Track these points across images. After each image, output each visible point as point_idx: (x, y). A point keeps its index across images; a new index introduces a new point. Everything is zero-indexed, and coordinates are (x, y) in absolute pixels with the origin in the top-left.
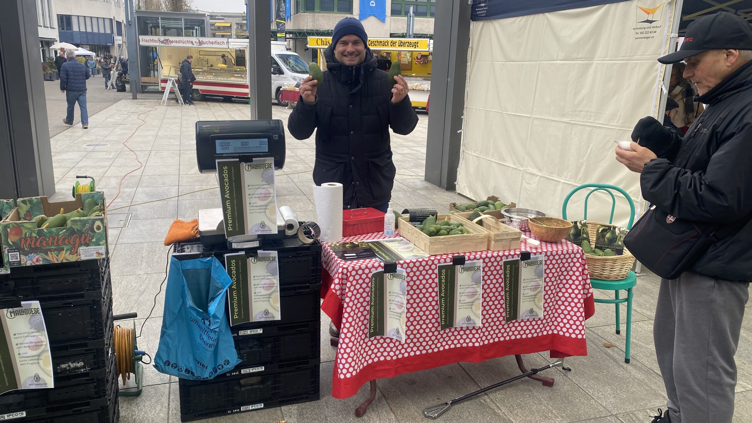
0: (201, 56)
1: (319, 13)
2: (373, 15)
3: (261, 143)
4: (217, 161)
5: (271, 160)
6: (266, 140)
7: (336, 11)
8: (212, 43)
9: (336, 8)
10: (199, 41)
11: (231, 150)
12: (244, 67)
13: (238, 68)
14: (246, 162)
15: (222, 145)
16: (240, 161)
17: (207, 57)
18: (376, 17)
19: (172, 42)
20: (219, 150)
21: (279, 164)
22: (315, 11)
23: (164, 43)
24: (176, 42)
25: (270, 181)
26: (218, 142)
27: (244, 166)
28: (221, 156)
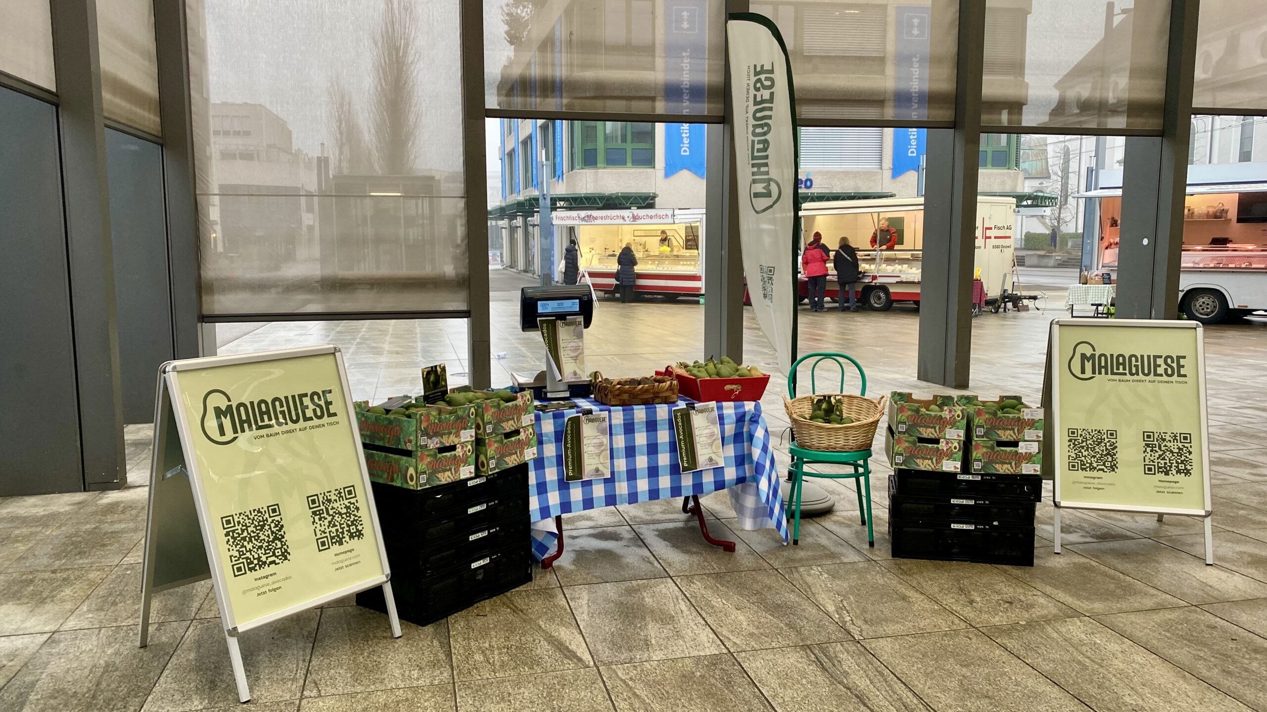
0: (635, 238)
1: (604, 168)
2: (686, 168)
3: (573, 304)
4: (538, 319)
5: (581, 319)
6: (578, 301)
7: (629, 164)
8: (651, 217)
9: (629, 160)
10: (633, 215)
11: (549, 310)
12: (696, 251)
13: (688, 253)
14: (561, 320)
15: (542, 305)
16: (556, 319)
17: (643, 239)
18: (690, 170)
19: (596, 218)
20: (540, 310)
21: (587, 323)
22: (598, 165)
23: (585, 221)
24: (602, 218)
25: (580, 336)
26: (539, 303)
27: (559, 323)
28: (542, 315)
